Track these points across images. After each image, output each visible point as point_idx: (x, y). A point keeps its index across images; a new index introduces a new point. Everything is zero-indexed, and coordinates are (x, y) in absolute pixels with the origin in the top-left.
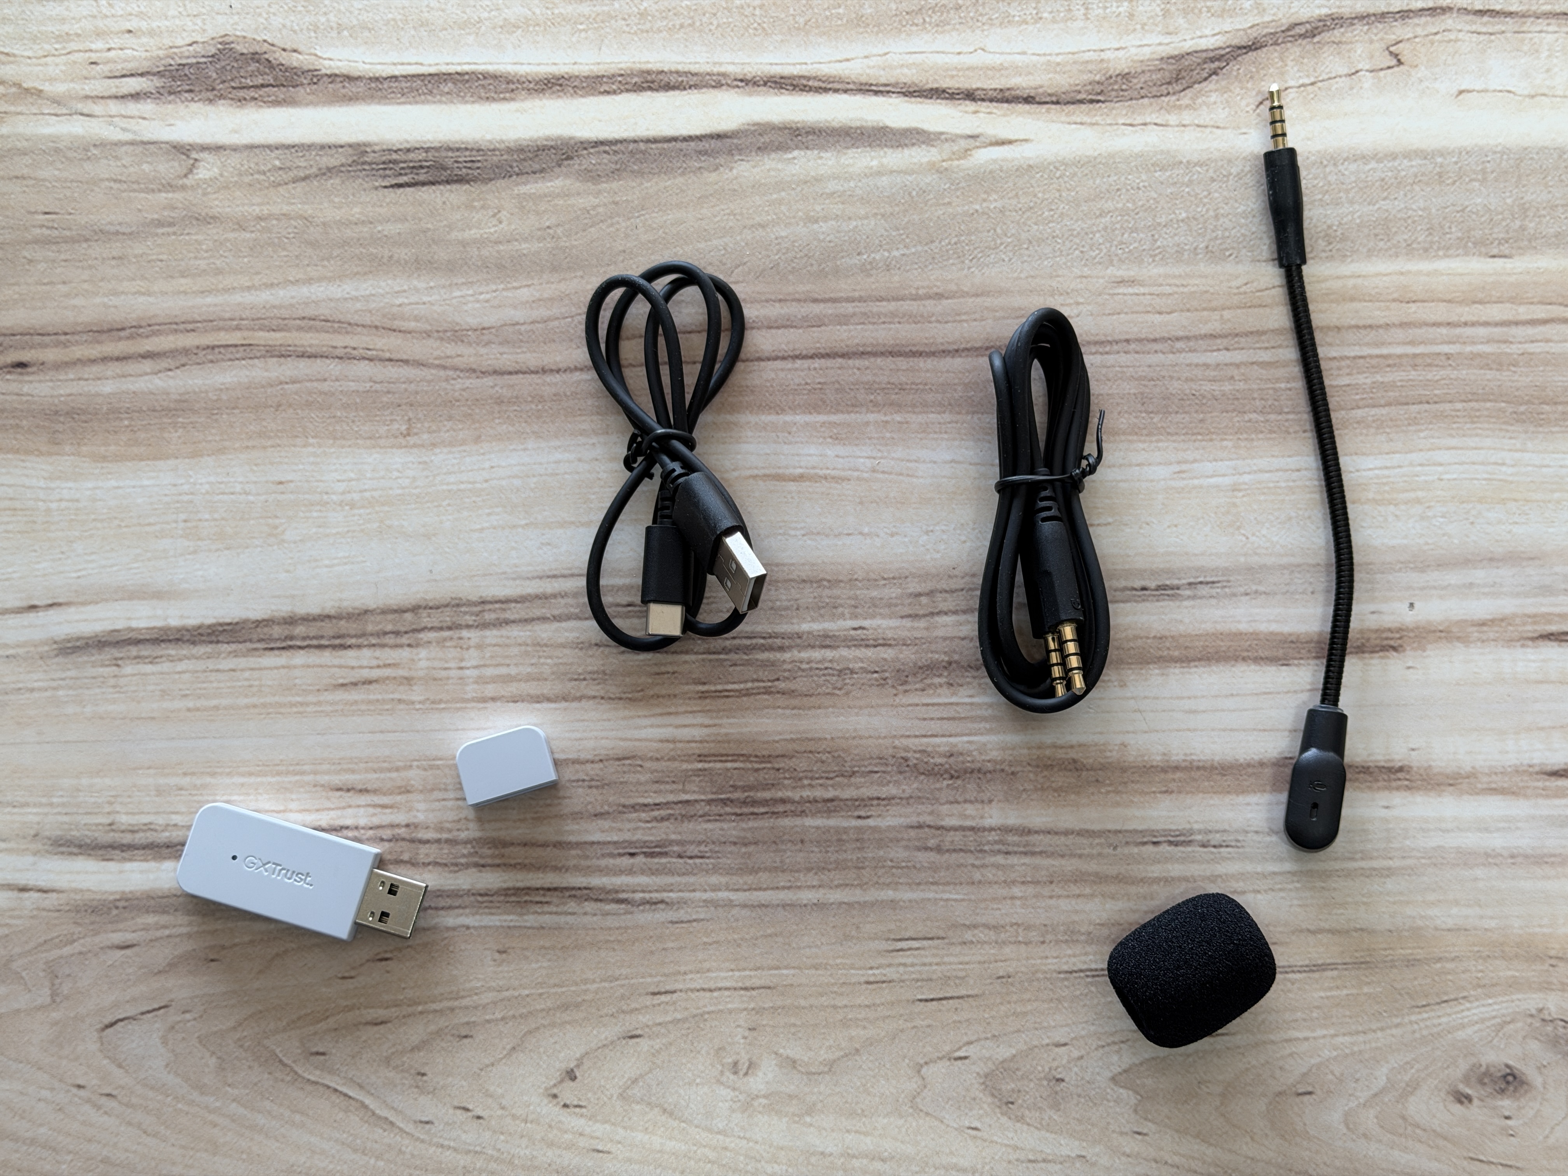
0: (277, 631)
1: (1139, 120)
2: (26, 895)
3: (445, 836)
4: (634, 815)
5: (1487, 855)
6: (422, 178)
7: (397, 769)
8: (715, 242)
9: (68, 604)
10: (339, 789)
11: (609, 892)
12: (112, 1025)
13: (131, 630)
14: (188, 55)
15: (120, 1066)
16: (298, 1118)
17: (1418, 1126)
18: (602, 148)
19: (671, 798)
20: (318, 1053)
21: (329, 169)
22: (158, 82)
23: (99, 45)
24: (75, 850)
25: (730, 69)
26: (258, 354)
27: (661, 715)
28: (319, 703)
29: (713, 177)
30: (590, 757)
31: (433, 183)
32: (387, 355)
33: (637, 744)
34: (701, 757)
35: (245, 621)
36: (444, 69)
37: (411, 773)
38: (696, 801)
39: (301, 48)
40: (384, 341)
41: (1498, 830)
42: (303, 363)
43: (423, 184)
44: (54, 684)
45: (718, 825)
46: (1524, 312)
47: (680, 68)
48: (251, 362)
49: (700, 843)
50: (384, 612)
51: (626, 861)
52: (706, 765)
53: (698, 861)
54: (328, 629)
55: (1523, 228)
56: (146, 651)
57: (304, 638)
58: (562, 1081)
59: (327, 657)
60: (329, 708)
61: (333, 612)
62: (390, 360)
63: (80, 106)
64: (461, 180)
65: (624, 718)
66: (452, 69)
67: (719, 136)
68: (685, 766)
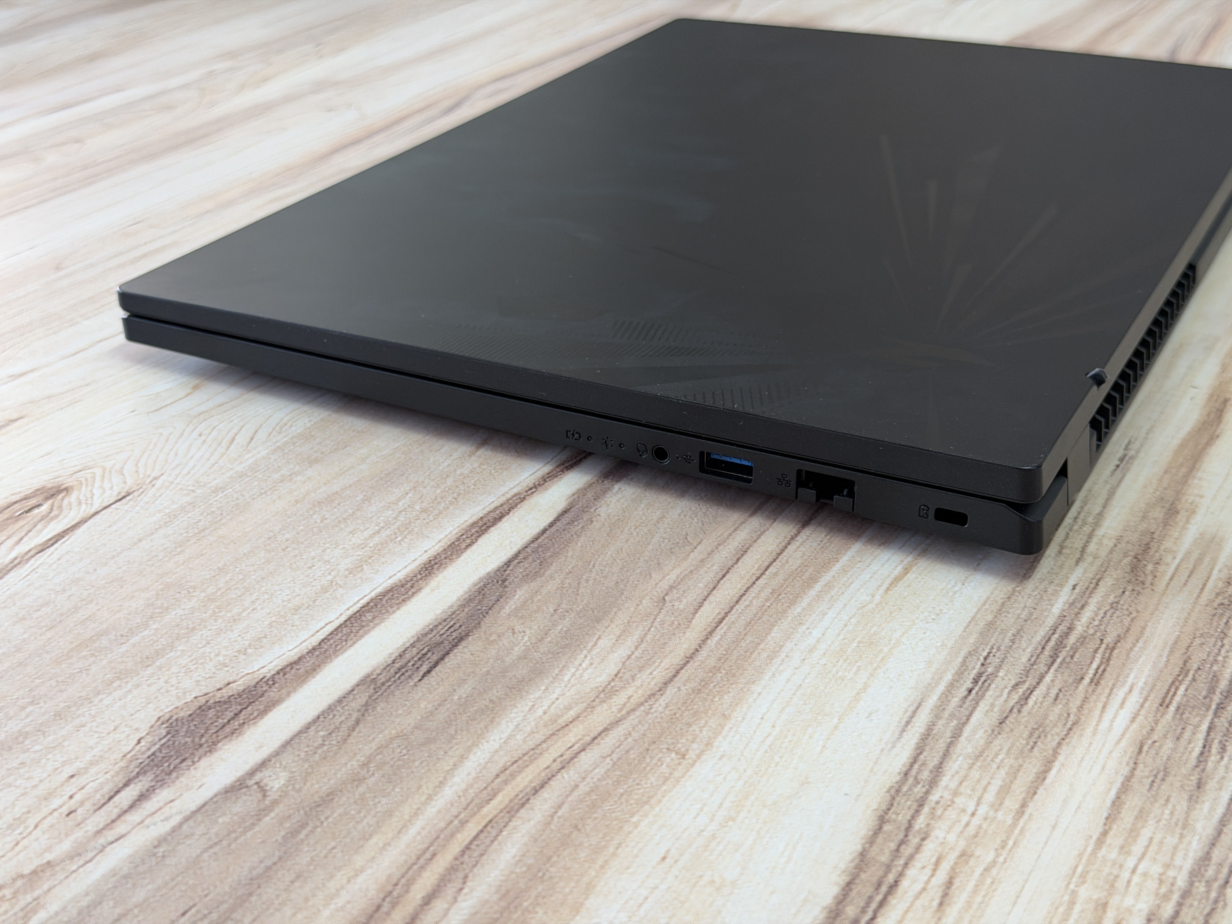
26: (506, 820)
32: (588, 739)
40: (571, 734)
42: (545, 794)
48: (509, 828)
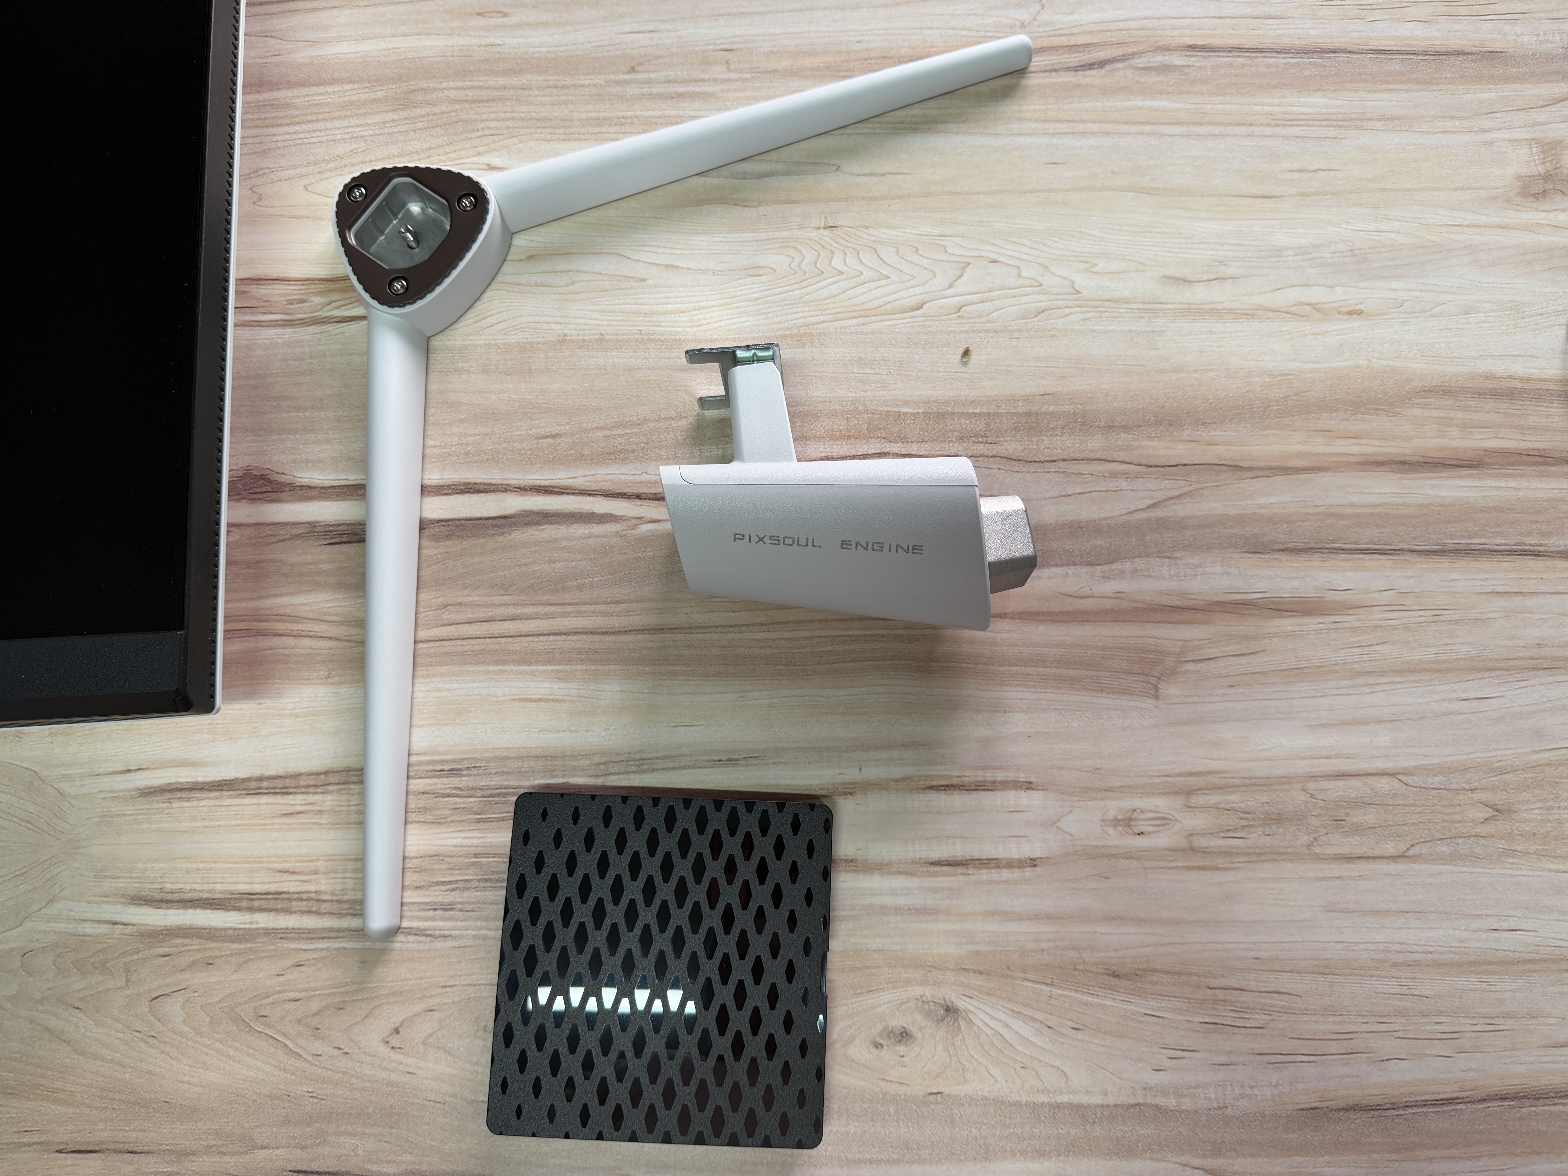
0: (253, 784)
2: (116, 926)
3: (335, 898)
4: (437, 888)
6: (344, 540)
7: (312, 861)
9: (146, 769)
10: (281, 872)
11: (422, 930)
12: (156, 998)
13: (178, 783)
15: (159, 1021)
16: (251, 1051)
17: (853, 1061)
18: (441, 523)
19: (458, 878)
20: (263, 1016)
21: (296, 536)
24: (143, 902)
27: (455, 831)
28: (272, 824)
30: (415, 855)
33: (442, 848)
34: (476, 855)
35: (237, 779)
37: (320, 863)
38: (472, 880)
39: (287, 472)
43: (345, 543)
44: (137, 812)
45: (483, 893)
49: (472, 903)
50: (310, 774)
51: (431, 913)
52: (478, 860)
53: (471, 913)
54: (279, 783)
56: (185, 795)
57: (267, 788)
58: (391, 1034)
59: (278, 799)
60: (278, 827)
61: (283, 774)
62: (321, 637)
65: (435, 834)
68: (467, 860)
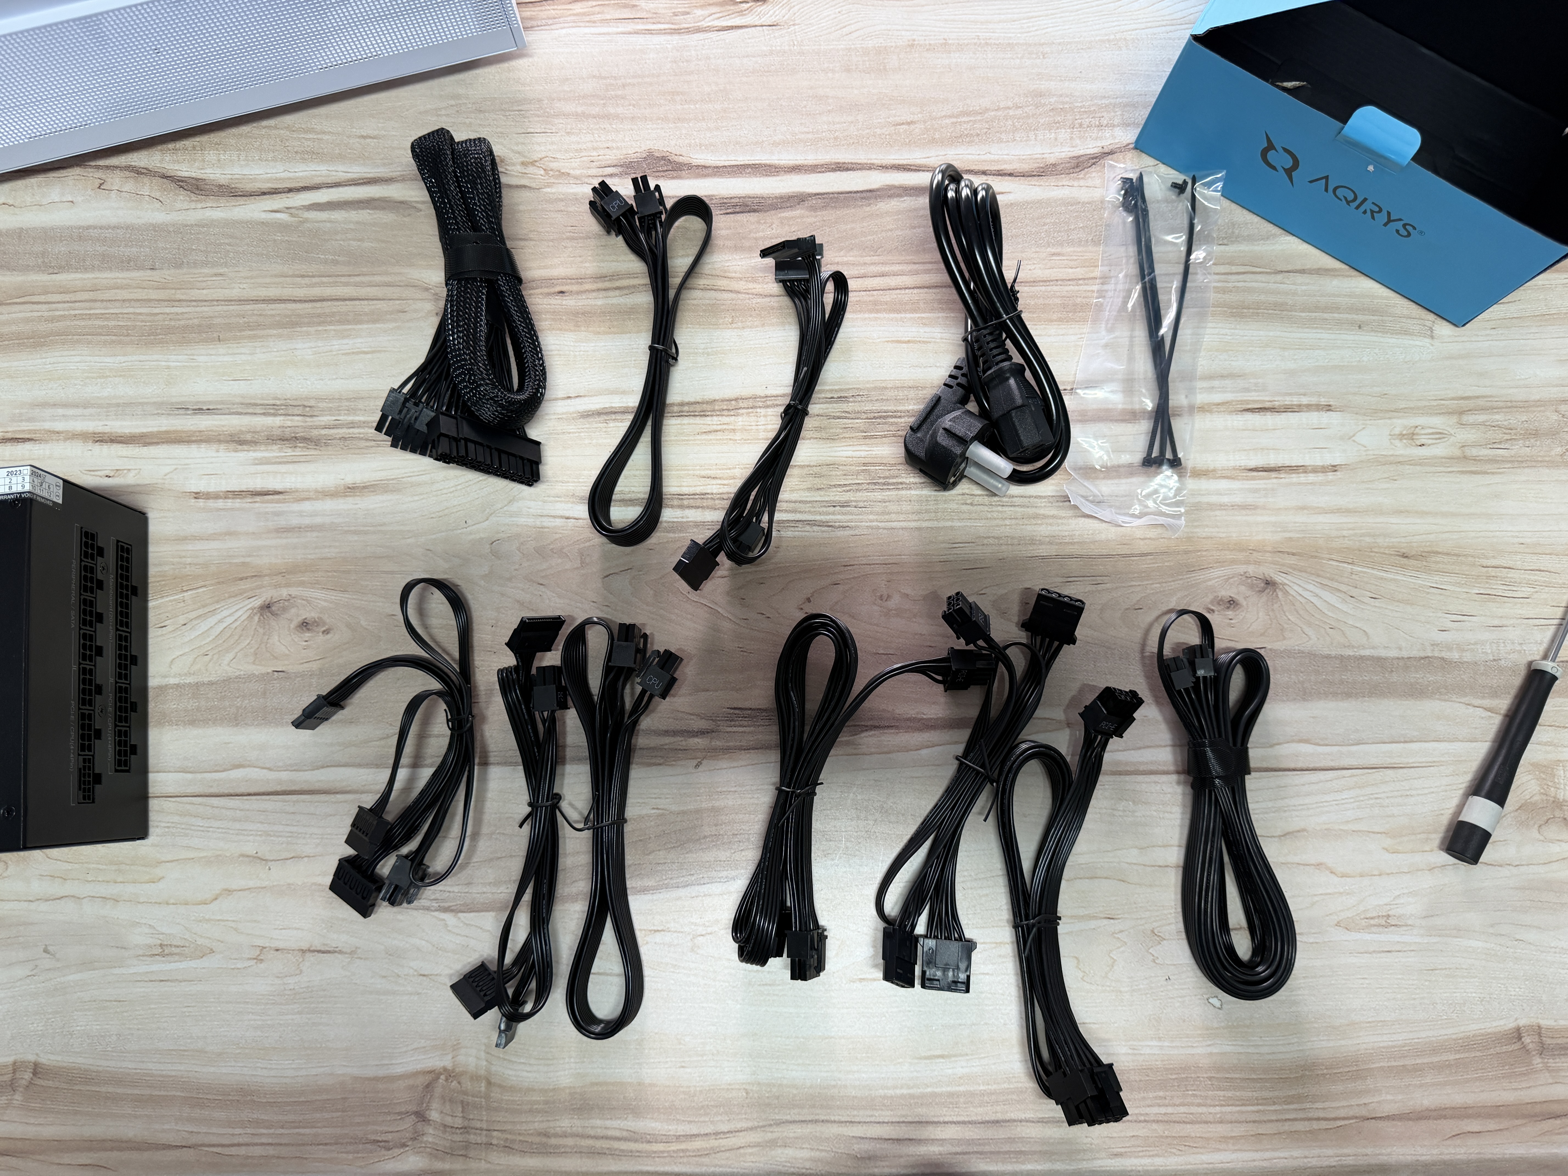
1: (1061, 184)
5: (1221, 505)
8: (869, 238)
14: (633, 157)
22: (620, 169)
23: (595, 154)
25: (875, 162)
29: (868, 209)
31: (742, 212)
36: (747, 162)
41: (1226, 494)
46: (1234, 269)
47: (853, 161)
55: (1233, 232)
63: (586, 180)
64: (755, 211)
66: (750, 163)
67: (870, 191)
